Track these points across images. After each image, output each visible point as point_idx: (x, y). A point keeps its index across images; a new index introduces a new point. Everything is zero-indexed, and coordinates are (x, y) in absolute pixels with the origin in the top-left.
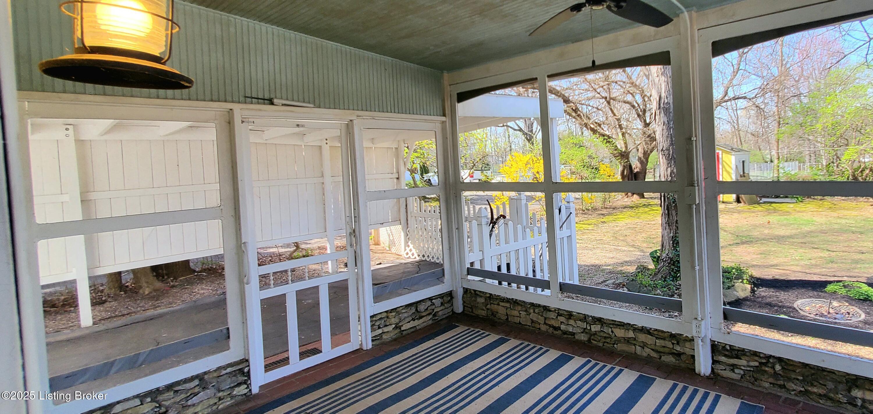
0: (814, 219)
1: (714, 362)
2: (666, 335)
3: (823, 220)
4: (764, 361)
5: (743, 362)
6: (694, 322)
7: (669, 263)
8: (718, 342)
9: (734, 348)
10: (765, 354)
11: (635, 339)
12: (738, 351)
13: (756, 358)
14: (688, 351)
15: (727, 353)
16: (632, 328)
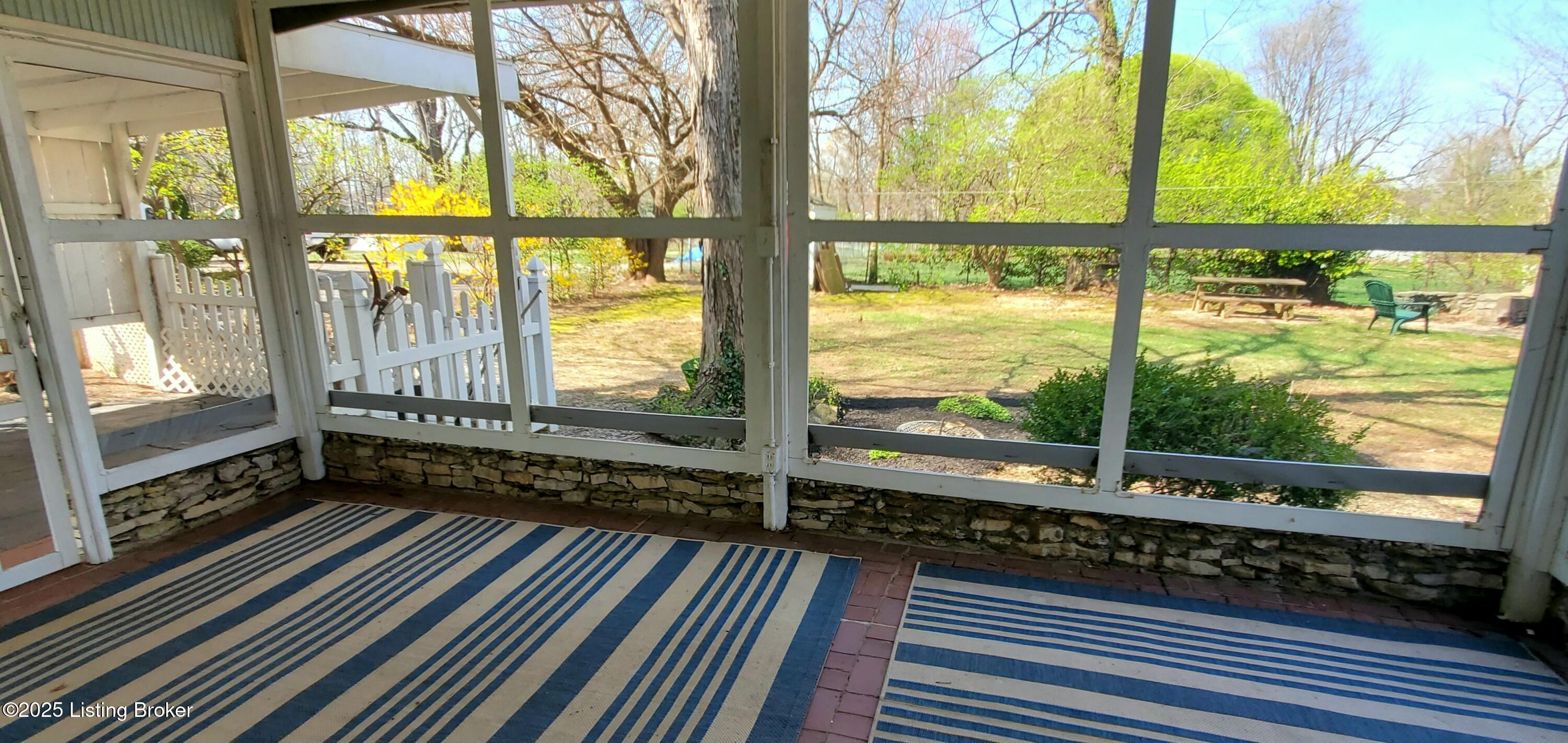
0: (923, 315)
1: (791, 509)
2: (719, 476)
3: (935, 316)
4: (862, 498)
5: (833, 504)
6: (765, 451)
7: (715, 379)
8: (798, 479)
9: (822, 484)
10: (864, 488)
11: (667, 490)
12: (827, 487)
13: (852, 495)
14: (752, 498)
15: (810, 493)
16: (663, 473)
